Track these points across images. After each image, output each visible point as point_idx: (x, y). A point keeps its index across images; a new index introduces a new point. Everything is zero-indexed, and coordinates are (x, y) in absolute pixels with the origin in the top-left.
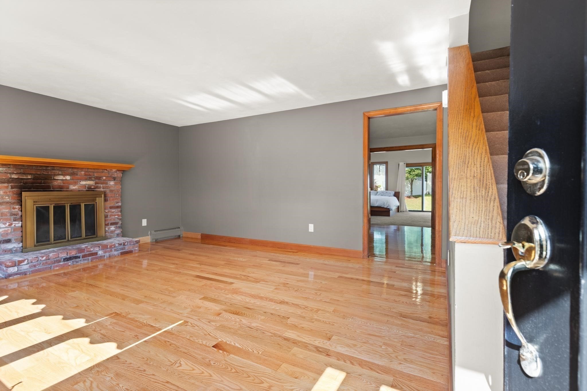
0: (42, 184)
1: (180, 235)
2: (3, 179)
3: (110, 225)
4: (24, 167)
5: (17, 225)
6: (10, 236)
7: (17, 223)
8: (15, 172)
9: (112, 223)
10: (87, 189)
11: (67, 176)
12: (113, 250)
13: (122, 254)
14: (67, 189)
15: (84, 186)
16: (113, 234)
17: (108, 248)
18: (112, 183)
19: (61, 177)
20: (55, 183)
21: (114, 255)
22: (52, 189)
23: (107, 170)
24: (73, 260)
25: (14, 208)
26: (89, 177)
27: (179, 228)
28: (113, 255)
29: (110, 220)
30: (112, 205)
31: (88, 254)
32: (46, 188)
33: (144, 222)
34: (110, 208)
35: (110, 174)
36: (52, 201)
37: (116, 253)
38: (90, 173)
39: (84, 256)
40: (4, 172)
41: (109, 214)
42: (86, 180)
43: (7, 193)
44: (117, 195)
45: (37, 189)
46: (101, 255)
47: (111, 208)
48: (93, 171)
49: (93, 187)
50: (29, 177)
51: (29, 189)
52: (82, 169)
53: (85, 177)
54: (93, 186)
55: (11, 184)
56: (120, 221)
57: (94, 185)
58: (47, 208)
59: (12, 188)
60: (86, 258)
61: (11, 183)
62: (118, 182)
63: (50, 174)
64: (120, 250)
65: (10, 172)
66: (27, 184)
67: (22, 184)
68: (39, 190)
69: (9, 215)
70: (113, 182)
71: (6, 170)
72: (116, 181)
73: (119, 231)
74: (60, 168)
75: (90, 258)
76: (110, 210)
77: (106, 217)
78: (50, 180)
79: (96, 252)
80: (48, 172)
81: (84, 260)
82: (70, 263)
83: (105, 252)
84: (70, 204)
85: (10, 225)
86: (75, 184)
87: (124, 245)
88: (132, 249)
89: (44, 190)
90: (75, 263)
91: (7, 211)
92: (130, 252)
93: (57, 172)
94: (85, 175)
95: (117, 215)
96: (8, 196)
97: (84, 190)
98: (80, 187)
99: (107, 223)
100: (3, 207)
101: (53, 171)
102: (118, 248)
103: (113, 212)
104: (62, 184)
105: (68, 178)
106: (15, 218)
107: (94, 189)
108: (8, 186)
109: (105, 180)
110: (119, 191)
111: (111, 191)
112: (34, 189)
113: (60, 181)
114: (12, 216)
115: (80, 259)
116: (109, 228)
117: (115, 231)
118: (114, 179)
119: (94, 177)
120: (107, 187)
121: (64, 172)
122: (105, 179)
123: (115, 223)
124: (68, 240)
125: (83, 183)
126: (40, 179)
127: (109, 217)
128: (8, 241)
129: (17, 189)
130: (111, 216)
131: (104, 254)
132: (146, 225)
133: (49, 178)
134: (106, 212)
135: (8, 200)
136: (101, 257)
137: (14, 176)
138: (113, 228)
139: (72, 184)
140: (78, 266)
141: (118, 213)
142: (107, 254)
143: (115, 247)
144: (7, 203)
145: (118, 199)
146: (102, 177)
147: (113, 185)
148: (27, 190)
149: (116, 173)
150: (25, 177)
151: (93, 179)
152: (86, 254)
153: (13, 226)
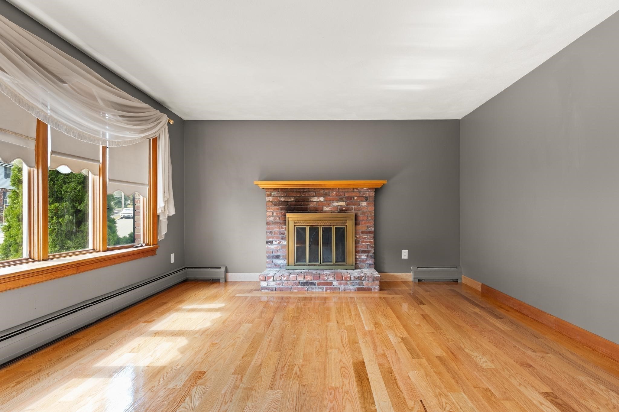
0: (302, 205)
1: (457, 280)
2: (276, 202)
3: (362, 253)
4: (288, 190)
5: (284, 243)
6: (279, 253)
7: (284, 241)
8: (282, 196)
9: (363, 250)
10: (339, 211)
11: (321, 198)
12: (349, 284)
13: (359, 290)
14: (322, 211)
15: (337, 206)
16: (364, 264)
17: (342, 280)
18: (364, 204)
19: (316, 199)
20: (312, 204)
21: (350, 289)
22: (309, 211)
23: (357, 189)
24: (309, 286)
25: (282, 228)
26: (340, 198)
27: (457, 268)
28: (348, 289)
29: (362, 247)
30: (364, 229)
31: (323, 282)
32: (304, 210)
33: (405, 254)
34: (361, 232)
35: (362, 193)
36: (308, 223)
37: (352, 287)
38: (341, 193)
39: (319, 284)
40: (275, 196)
41: (361, 240)
42: (338, 200)
43: (278, 214)
44: (370, 218)
45: (298, 211)
46: (336, 286)
47: (363, 233)
48: (343, 191)
49: (344, 209)
50: (292, 200)
51: (292, 210)
52: (333, 189)
53: (336, 197)
54: (344, 207)
55: (280, 207)
56: (373, 249)
57: (346, 206)
58: (304, 229)
59: (281, 210)
60: (321, 286)
61: (280, 205)
62: (371, 202)
63: (306, 195)
64: (357, 285)
65: (279, 195)
66: (291, 207)
67: (288, 206)
68: (300, 211)
69: (279, 233)
70: (365, 202)
71: (277, 194)
72: (369, 201)
73: (371, 261)
74: (314, 190)
75: (325, 287)
76: (362, 235)
77: (356, 243)
78: (308, 202)
79: (330, 281)
80: (305, 195)
81: (319, 288)
82: (306, 288)
83: (340, 284)
84: (322, 226)
85: (279, 243)
86: (328, 205)
87: (361, 279)
88: (371, 287)
89: (303, 211)
90: (310, 289)
91: (278, 230)
92: (369, 290)
93: (313, 194)
94: (337, 195)
95: (369, 242)
96: (279, 217)
97: (335, 211)
98: (332, 209)
99: (358, 250)
100: (275, 226)
101: (309, 193)
102: (354, 282)
103: (365, 238)
104: (317, 206)
105: (322, 199)
106: (283, 237)
107: (345, 211)
108: (279, 208)
109: (356, 201)
110: (371, 213)
111: (363, 213)
112: (296, 210)
113: (316, 202)
114: (281, 235)
115: (315, 286)
116: (360, 256)
117: (366, 260)
118: (367, 199)
119: (345, 198)
120: (359, 209)
121: (318, 193)
122: (357, 199)
123: (367, 251)
124: (320, 264)
125: (335, 204)
126: (300, 201)
127: (360, 243)
128: (278, 257)
129: (284, 211)
130: (362, 242)
131: (340, 286)
132: (407, 258)
133: (306, 200)
134: (357, 238)
135: (279, 220)
136: (336, 288)
137: (282, 199)
138: (364, 257)
139: (325, 206)
140: (313, 293)
141: (371, 239)
142: (342, 287)
143: (351, 280)
144: (278, 223)
145: (370, 223)
146: (353, 198)
147: (365, 206)
148: (291, 211)
149: (368, 192)
150: (289, 200)
151: (344, 199)
152: (321, 282)
153: (281, 244)
